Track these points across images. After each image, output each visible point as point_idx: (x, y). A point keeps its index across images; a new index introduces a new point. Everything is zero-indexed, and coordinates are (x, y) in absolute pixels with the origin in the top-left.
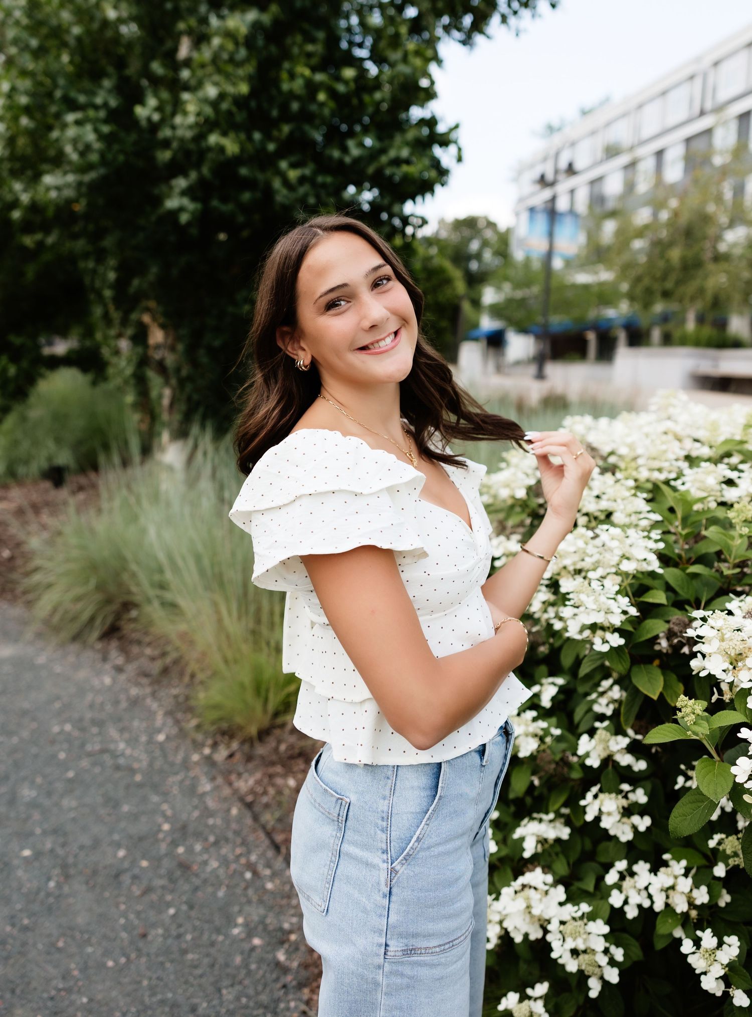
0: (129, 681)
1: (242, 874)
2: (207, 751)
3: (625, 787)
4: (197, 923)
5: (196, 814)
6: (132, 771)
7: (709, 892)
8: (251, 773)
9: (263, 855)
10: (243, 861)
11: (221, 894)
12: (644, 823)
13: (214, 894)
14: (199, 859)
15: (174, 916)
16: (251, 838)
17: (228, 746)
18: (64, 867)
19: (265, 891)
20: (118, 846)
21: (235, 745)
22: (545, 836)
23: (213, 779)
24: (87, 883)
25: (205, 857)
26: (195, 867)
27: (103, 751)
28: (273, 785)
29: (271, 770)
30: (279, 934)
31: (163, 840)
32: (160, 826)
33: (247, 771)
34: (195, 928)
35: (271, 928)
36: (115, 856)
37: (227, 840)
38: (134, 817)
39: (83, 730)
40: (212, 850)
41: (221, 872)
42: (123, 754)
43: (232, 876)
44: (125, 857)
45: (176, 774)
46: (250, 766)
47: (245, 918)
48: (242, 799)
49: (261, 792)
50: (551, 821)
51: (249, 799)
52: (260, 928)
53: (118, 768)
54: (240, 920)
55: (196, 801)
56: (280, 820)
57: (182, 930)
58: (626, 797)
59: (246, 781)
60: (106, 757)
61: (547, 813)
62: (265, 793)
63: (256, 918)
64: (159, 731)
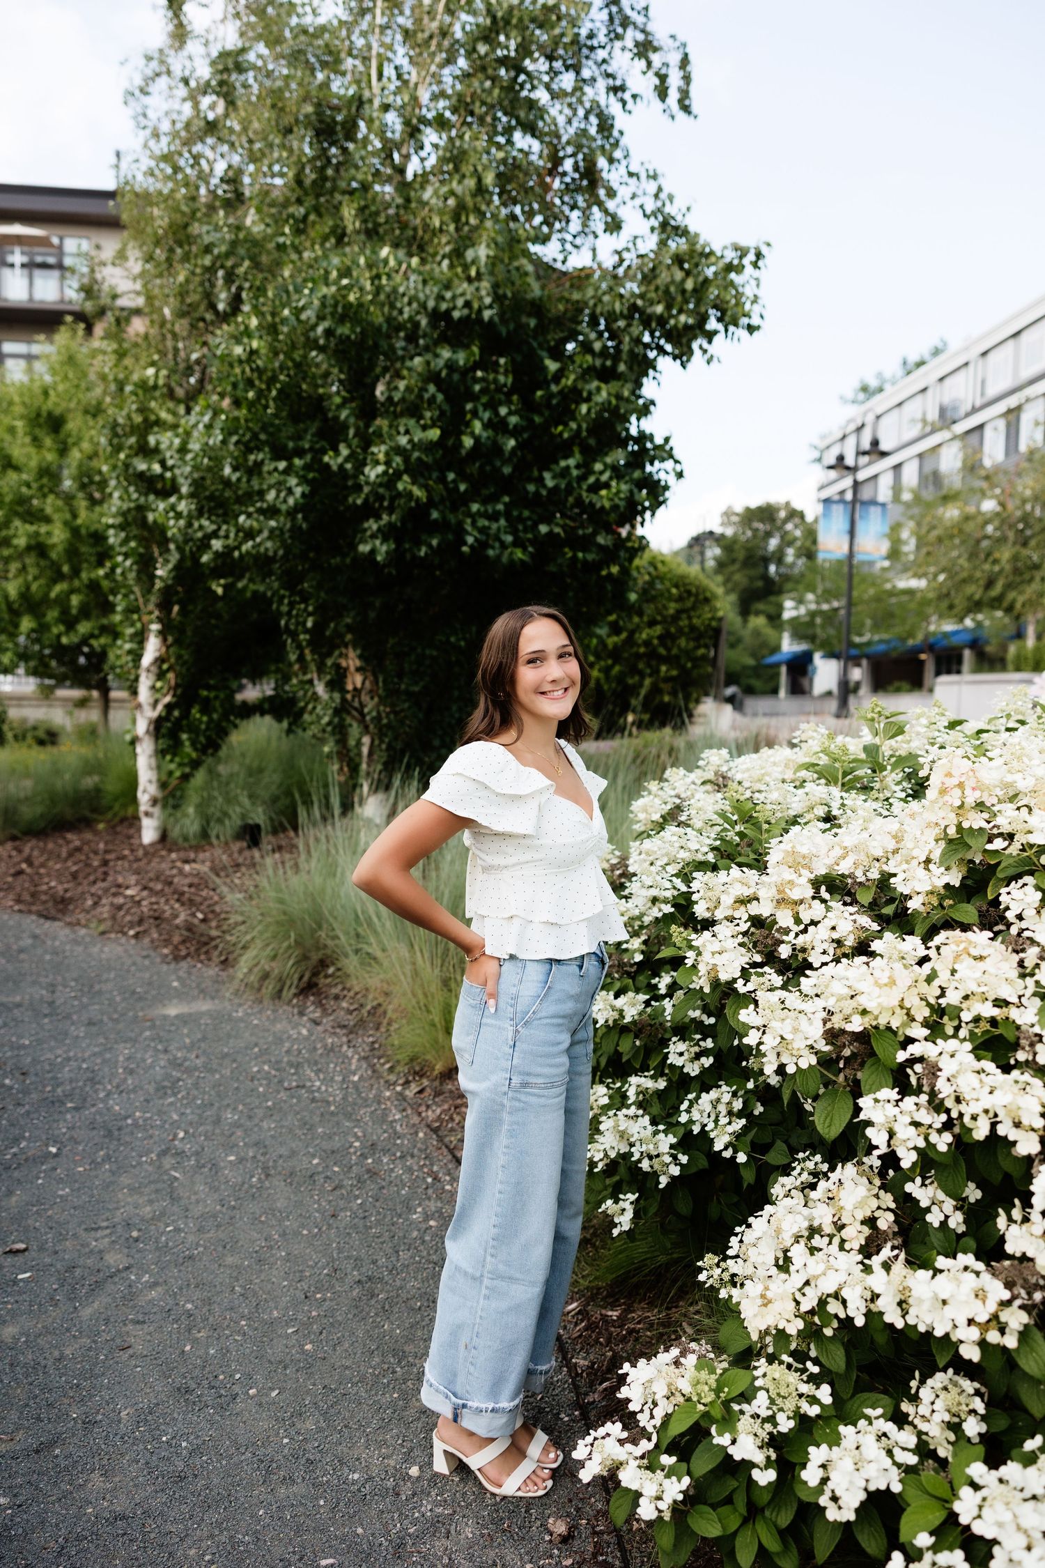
0: (325, 1032)
2: (399, 1088)
3: (698, 1037)
4: (381, 1210)
5: (385, 1136)
6: (328, 1103)
10: (426, 1171)
11: (404, 1192)
12: (707, 1062)
13: (398, 1192)
14: (386, 1167)
15: (361, 1204)
17: (419, 1084)
18: (265, 1169)
20: (314, 1156)
21: (425, 1082)
22: (645, 1086)
23: (403, 1110)
24: (285, 1180)
25: (392, 1166)
26: (382, 1173)
27: (300, 1087)
31: (354, 1153)
32: (351, 1143)
33: (434, 1103)
34: (379, 1214)
36: (310, 1163)
37: (412, 1156)
38: (328, 1137)
39: (281, 1070)
40: (398, 1162)
41: (406, 1177)
42: (318, 1090)
43: (415, 1181)
44: (319, 1164)
45: (369, 1106)
46: (439, 1099)
48: (428, 1126)
49: (447, 1119)
50: (652, 1077)
51: (436, 1125)
52: (436, 1215)
53: (313, 1100)
54: (419, 1209)
55: (386, 1126)
57: (367, 1214)
58: (697, 1044)
59: (434, 1112)
60: (303, 1092)
62: (451, 1120)
64: (354, 1073)
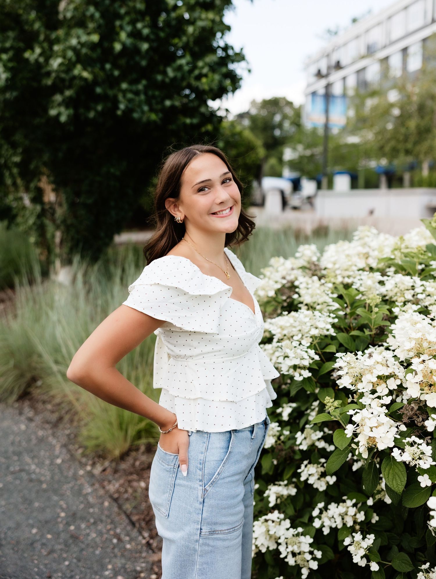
0: (37, 427)
1: (111, 540)
2: (89, 468)
3: (322, 460)
4: (83, 569)
5: (82, 506)
6: (41, 482)
7: (365, 515)
8: (117, 480)
9: (125, 528)
10: (112, 532)
11: (97, 552)
12: (332, 480)
13: (93, 553)
14: (84, 532)
15: (68, 566)
16: (117, 519)
17: (102, 464)
19: (125, 549)
20: (33, 527)
21: (107, 464)
22: (281, 493)
23: (93, 485)
24: (13, 549)
25: (88, 531)
26: (81, 538)
27: (21, 470)
28: (131, 487)
29: (130, 478)
30: (134, 573)
31: (61, 522)
32: (58, 514)
33: (114, 479)
34: (81, 572)
35: (129, 570)
36: (31, 533)
37: (101, 521)
38: (42, 510)
39: (7, 458)
40: (92, 527)
41: (98, 540)
42: (34, 472)
43: (104, 542)
44: (36, 533)
45: (69, 483)
46: (117, 476)
47: (113, 566)
48: (111, 497)
49: (123, 491)
50: (286, 485)
51: (116, 496)
52: (122, 570)
53: (31, 480)
54: (110, 567)
55: (81, 499)
56: (135, 508)
57: (73, 573)
58: (323, 466)
59: (114, 485)
60: (24, 475)
61: (283, 481)
62: (126, 491)
63: (119, 565)
64: (58, 457)
